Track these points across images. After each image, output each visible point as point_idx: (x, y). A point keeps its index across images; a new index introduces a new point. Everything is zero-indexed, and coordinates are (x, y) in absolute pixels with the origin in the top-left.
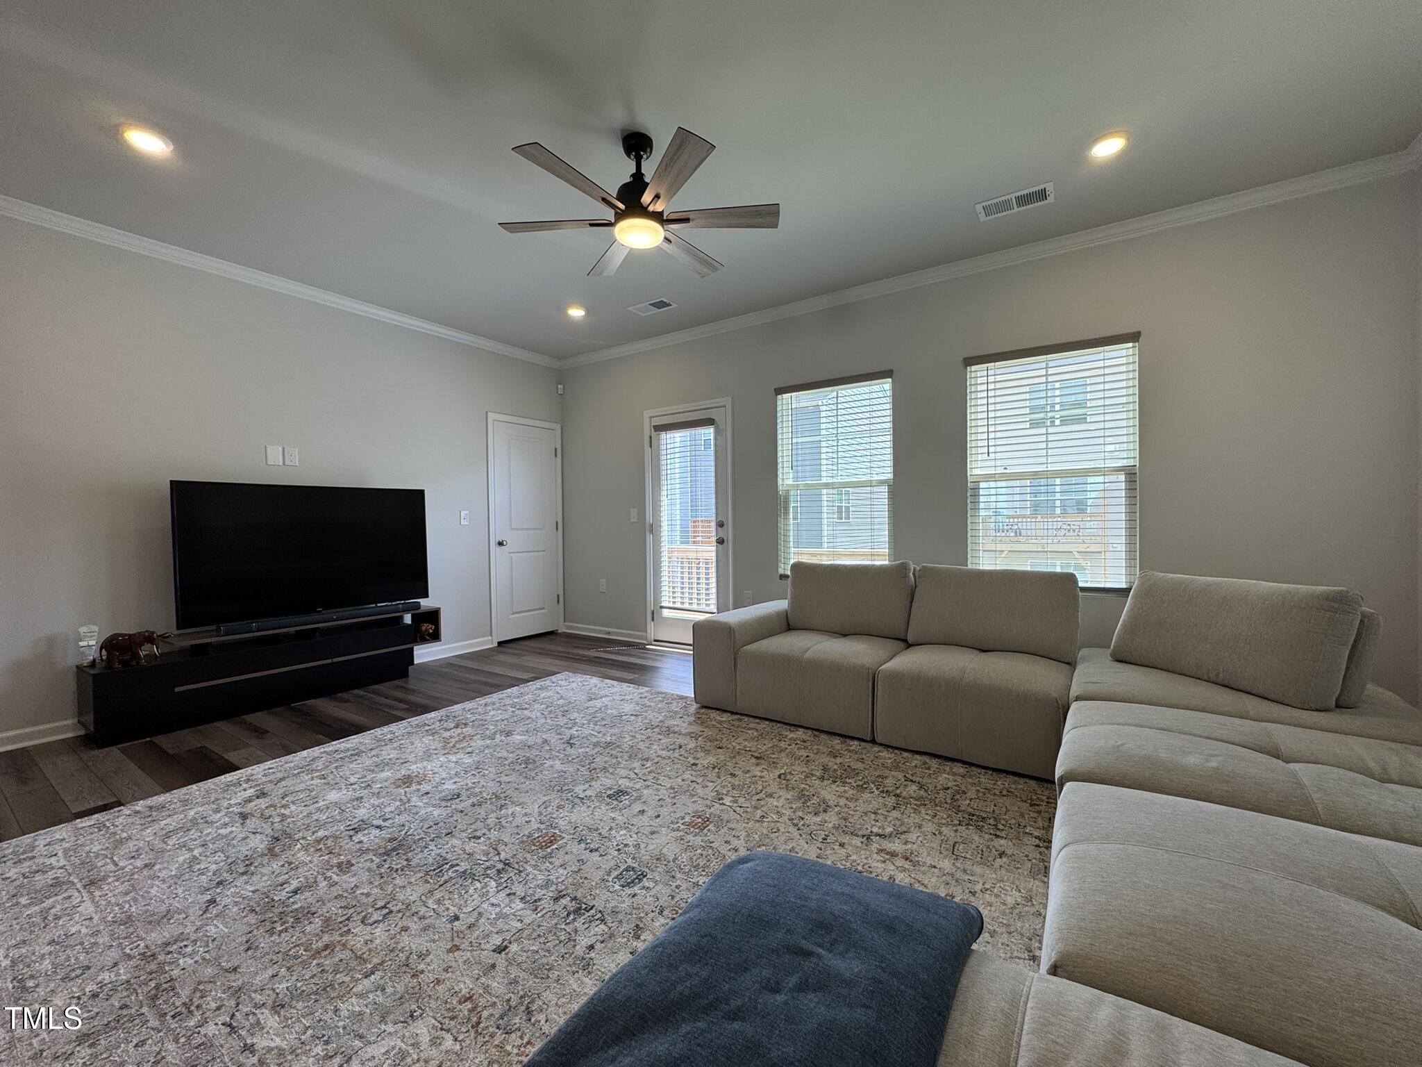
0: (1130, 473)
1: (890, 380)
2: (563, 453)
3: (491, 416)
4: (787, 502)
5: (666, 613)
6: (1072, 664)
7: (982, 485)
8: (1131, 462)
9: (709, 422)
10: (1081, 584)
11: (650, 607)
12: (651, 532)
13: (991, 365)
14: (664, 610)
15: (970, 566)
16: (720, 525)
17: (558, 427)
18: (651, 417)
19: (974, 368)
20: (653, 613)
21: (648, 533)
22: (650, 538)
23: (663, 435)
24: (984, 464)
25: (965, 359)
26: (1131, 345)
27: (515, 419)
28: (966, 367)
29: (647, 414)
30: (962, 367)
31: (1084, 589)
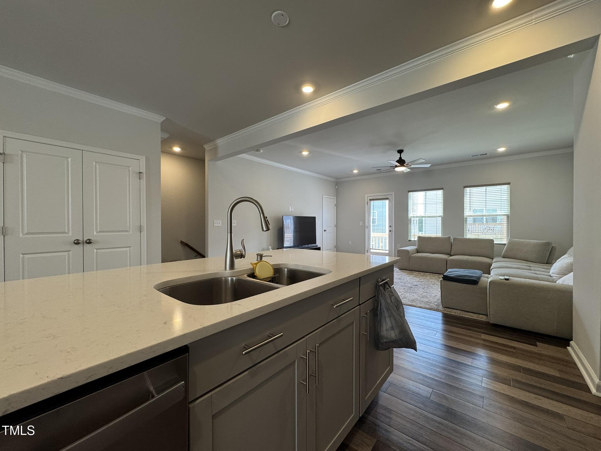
0: (508, 216)
1: (442, 190)
2: (337, 205)
3: (324, 196)
4: (411, 221)
5: (372, 250)
6: (493, 259)
7: (468, 218)
8: (508, 213)
9: (387, 199)
10: (495, 243)
11: (366, 249)
12: (367, 228)
13: (471, 188)
14: (371, 250)
15: (464, 237)
16: (390, 226)
17: (336, 198)
18: (367, 197)
19: (466, 188)
20: (367, 251)
21: (366, 228)
22: (366, 230)
23: (372, 202)
24: (469, 212)
25: (464, 186)
26: (508, 185)
27: (330, 197)
28: (464, 188)
29: (366, 196)
30: (463, 188)
31: (496, 244)
